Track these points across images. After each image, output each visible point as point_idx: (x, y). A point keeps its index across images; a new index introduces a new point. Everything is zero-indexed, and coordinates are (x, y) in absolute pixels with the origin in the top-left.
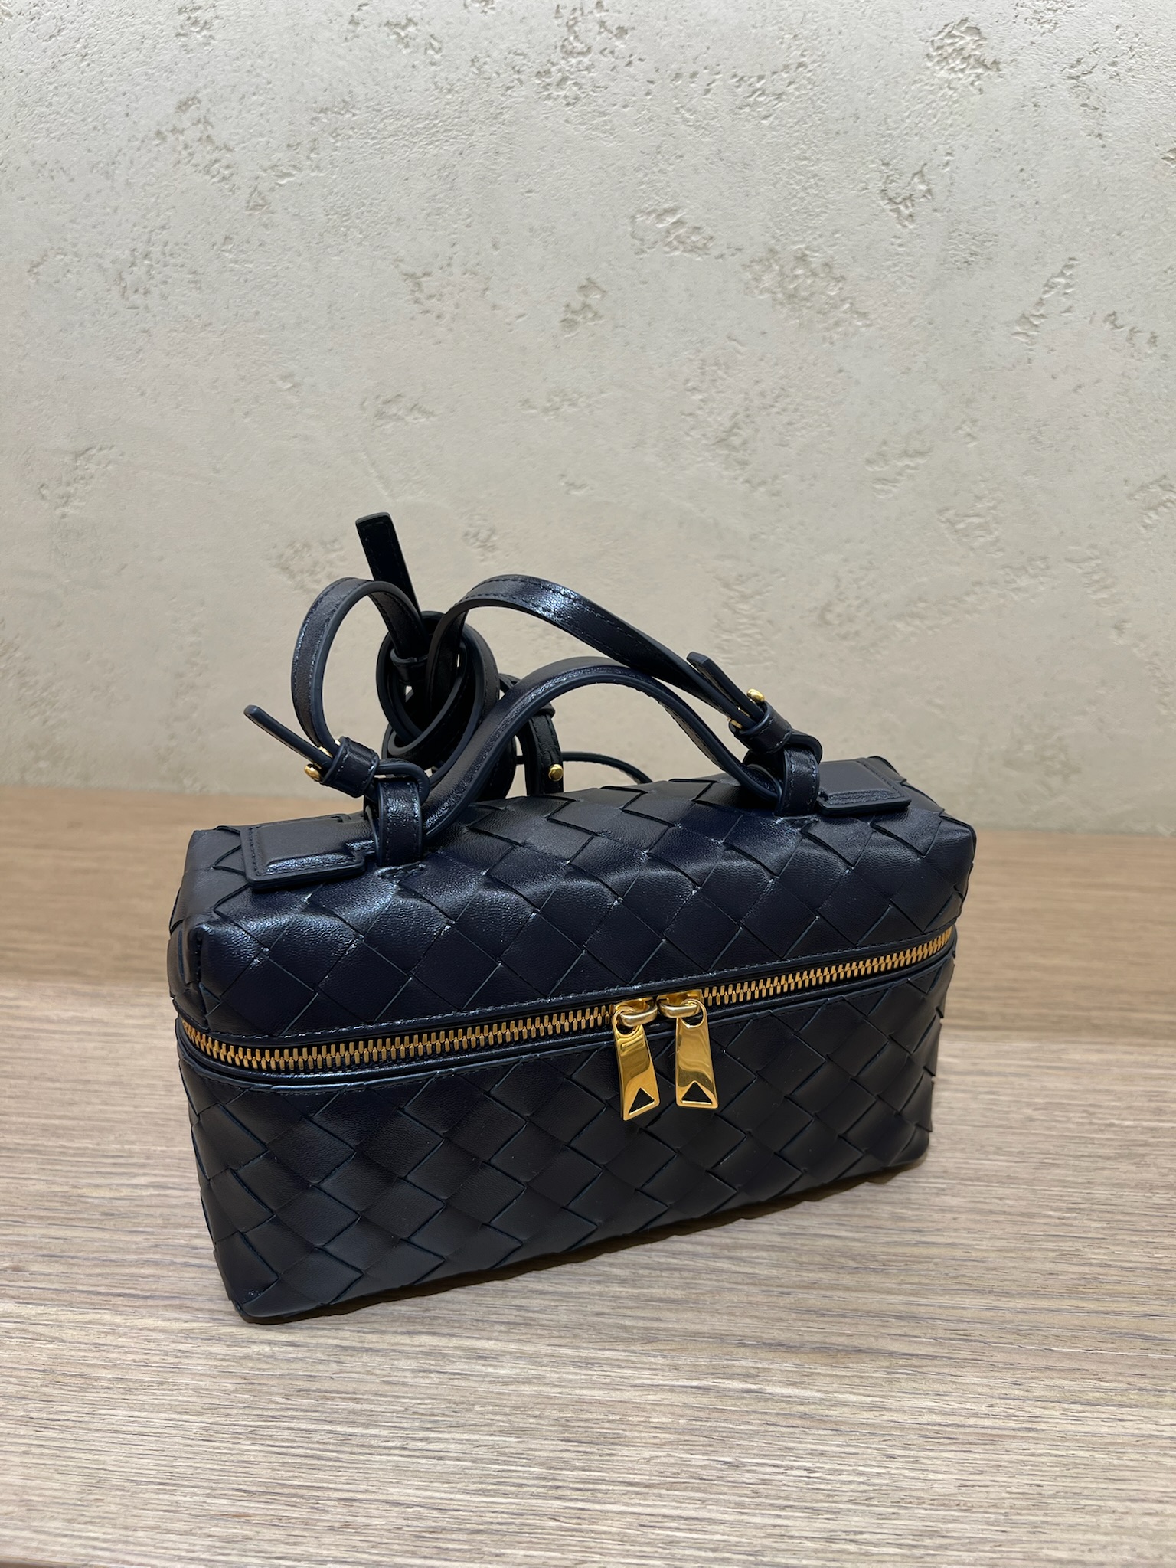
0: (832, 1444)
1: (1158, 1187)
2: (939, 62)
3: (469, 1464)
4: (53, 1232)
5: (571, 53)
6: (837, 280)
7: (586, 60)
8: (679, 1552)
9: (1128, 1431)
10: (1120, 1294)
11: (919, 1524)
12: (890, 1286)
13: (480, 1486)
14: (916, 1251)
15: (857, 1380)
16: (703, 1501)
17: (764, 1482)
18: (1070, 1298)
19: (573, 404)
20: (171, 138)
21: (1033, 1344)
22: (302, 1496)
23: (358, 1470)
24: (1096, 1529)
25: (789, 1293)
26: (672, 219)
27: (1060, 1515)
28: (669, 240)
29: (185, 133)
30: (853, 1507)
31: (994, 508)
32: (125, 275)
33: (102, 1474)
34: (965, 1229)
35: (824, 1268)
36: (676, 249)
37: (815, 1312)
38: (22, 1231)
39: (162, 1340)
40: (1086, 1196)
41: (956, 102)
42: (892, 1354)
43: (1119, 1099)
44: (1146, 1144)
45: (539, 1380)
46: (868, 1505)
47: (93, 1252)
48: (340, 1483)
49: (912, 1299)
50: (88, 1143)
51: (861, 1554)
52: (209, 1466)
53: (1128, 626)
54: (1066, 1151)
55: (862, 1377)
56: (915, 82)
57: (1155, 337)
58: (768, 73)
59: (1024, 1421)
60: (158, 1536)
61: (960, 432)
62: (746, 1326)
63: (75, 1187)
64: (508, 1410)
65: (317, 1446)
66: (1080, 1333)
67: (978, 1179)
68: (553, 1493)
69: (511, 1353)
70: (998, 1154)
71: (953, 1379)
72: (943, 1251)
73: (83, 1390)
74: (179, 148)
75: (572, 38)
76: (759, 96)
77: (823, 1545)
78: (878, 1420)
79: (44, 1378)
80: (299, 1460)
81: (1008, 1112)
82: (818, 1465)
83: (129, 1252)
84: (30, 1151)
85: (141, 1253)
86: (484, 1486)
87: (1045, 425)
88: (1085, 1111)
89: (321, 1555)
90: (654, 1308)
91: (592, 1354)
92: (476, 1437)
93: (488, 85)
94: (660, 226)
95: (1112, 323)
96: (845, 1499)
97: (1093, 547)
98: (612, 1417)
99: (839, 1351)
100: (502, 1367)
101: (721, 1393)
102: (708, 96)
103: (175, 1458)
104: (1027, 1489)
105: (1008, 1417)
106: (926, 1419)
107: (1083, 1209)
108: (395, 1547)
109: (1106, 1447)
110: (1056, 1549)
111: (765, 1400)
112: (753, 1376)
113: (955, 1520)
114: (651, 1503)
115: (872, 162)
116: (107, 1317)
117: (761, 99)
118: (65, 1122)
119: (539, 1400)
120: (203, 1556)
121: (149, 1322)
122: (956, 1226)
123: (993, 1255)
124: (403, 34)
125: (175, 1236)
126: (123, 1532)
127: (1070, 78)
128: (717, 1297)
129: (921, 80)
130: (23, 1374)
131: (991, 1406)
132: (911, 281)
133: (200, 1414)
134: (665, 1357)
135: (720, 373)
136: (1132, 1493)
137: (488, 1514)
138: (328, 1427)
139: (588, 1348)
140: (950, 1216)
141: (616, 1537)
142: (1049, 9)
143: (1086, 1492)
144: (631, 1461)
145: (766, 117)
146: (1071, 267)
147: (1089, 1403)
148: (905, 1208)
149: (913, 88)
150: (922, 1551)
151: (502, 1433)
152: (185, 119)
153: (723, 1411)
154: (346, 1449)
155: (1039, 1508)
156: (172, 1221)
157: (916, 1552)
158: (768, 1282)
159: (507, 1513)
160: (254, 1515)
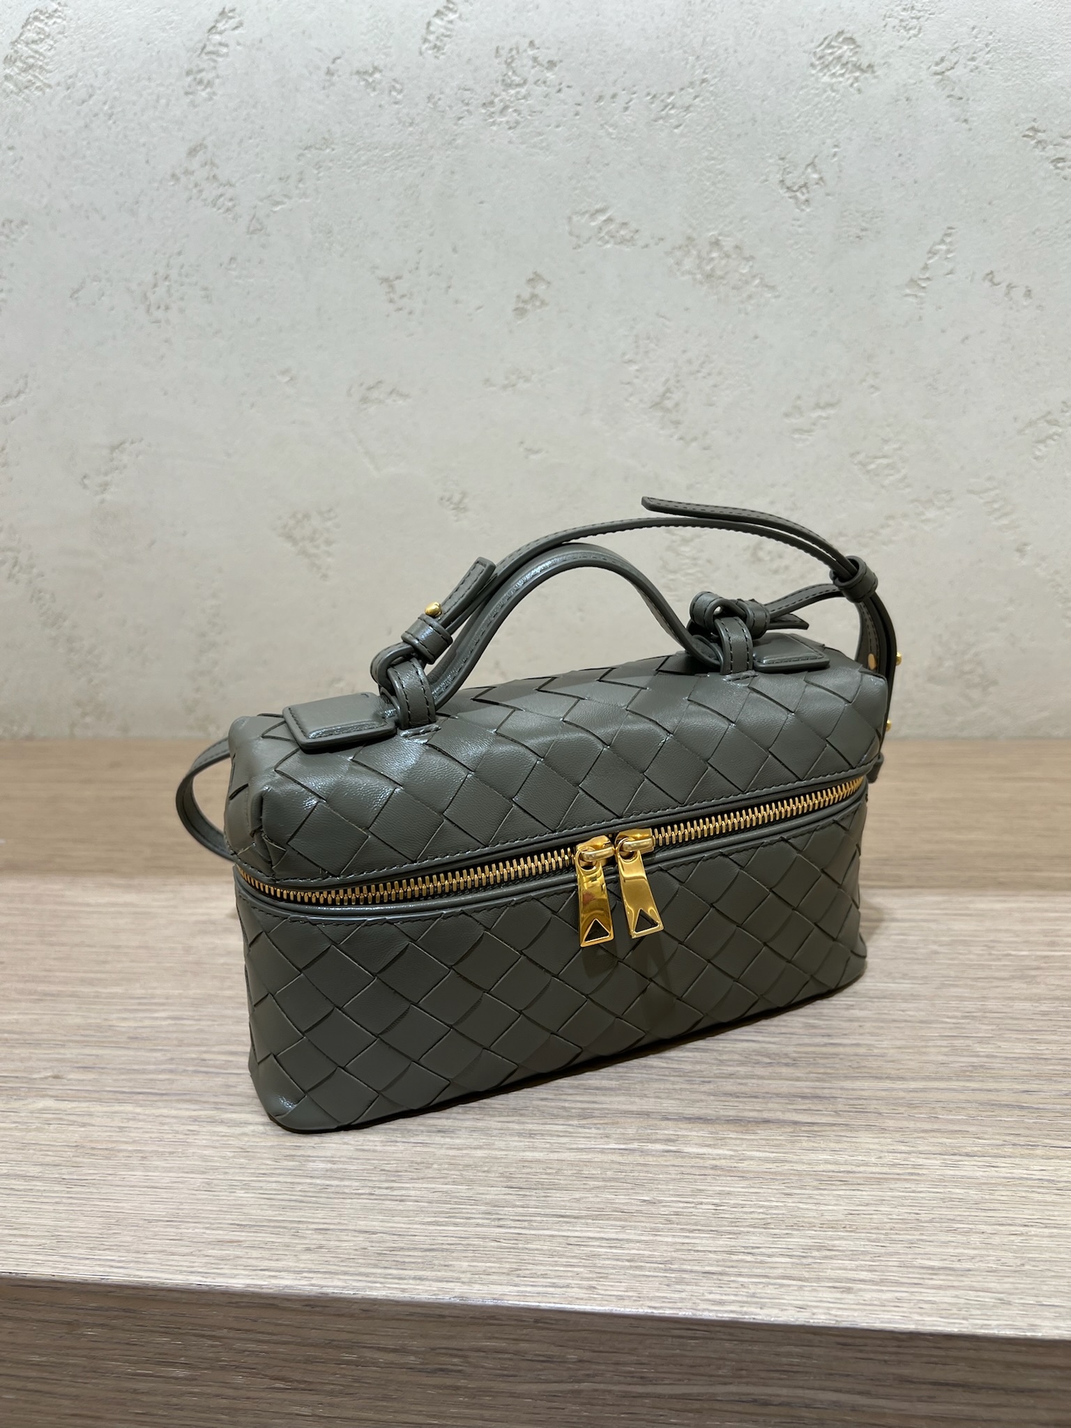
0: (738, 1187)
1: (1046, 999)
2: (821, 70)
3: (426, 1204)
4: (87, 1051)
5: (509, 86)
6: (747, 259)
7: (523, 91)
8: (600, 1263)
9: (1001, 1175)
10: (1003, 1077)
11: (810, 1242)
12: (799, 1075)
13: (434, 1219)
14: (824, 1050)
15: (764, 1142)
16: (623, 1227)
17: (677, 1214)
18: (958, 1080)
19: (527, 380)
20: (183, 179)
21: (921, 1113)
22: (285, 1228)
23: (333, 1210)
24: (966, 1245)
25: (709, 1082)
26: (602, 218)
27: (935, 1235)
28: (602, 235)
29: (195, 174)
30: (752, 1230)
31: (900, 449)
32: (149, 294)
33: (121, 1216)
34: (868, 1033)
35: (742, 1064)
36: (607, 242)
37: (731, 1095)
38: (62, 1051)
39: (175, 1123)
40: (980, 1007)
41: (839, 101)
42: (796, 1123)
43: (1018, 936)
44: (1038, 968)
45: (489, 1146)
46: (765, 1228)
47: (120, 1064)
48: (318, 1218)
49: (817, 1083)
50: (119, 990)
51: (756, 1262)
52: (209, 1208)
53: (1029, 548)
54: (965, 975)
55: (768, 1140)
56: (802, 88)
57: (1029, 291)
58: (677, 90)
59: (908, 1168)
60: (164, 1257)
61: (864, 384)
62: (669, 1106)
63: (106, 1020)
64: (461, 1167)
65: (300, 1193)
66: (964, 1105)
67: (884, 997)
68: (497, 1223)
69: (466, 1128)
70: (904, 979)
71: (848, 1139)
72: (848, 1050)
73: (107, 1158)
74: (191, 186)
75: (510, 73)
76: (671, 109)
77: (726, 1256)
78: (779, 1169)
79: (76, 1151)
80: (284, 1203)
81: (915, 948)
82: (724, 1201)
83: (149, 1063)
84: (70, 996)
85: (158, 1064)
86: (437, 1219)
87: (939, 373)
88: (985, 946)
89: (299, 1267)
90: (591, 1094)
91: (535, 1127)
92: (433, 1186)
93: (443, 117)
94: (593, 224)
95: (991, 280)
96: (747, 1224)
97: (990, 479)
98: (549, 1171)
99: (749, 1122)
100: (457, 1137)
101: (643, 1152)
102: (627, 113)
103: (181, 1203)
104: (906, 1216)
105: (894, 1165)
106: (822, 1167)
107: (975, 1017)
108: (360, 1261)
109: (980, 1185)
110: (930, 1259)
111: (682, 1157)
112: (673, 1141)
113: (841, 1238)
114: (578, 1229)
115: (771, 157)
116: (129, 1108)
117: (672, 112)
118: (99, 976)
119: (487, 1160)
120: (200, 1270)
121: (165, 1111)
122: (861, 1031)
123: (892, 1051)
124: (370, 80)
125: (187, 1052)
126: (135, 1255)
127: (936, 74)
128: (646, 1086)
129: (807, 86)
130: (59, 1149)
131: (880, 1157)
132: (811, 256)
133: (203, 1173)
134: (598, 1129)
135: (652, 346)
136: (1000, 1219)
137: (439, 1238)
138: (309, 1181)
139: (532, 1123)
140: (856, 1024)
141: (547, 1252)
142: (913, 18)
143: (959, 1218)
144: (563, 1201)
145: (677, 127)
146: (949, 235)
147: (967, 1155)
148: (818, 1019)
149: (801, 93)
150: (810, 1260)
151: (454, 1183)
152: (195, 164)
153: (645, 1165)
154: (324, 1195)
155: (916, 1230)
156: (186, 1042)
157: (804, 1261)
158: (692, 1074)
159: (456, 1237)
160: (245, 1241)
